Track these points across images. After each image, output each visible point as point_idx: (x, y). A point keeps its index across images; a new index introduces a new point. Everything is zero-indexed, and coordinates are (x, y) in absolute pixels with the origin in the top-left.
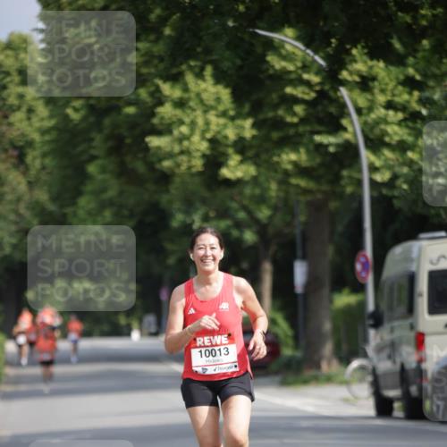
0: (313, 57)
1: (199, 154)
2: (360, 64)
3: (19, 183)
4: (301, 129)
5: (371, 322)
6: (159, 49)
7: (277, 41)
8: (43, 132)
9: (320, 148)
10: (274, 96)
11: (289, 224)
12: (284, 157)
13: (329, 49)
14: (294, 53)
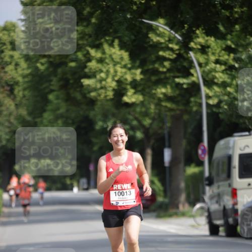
0: (174, 35)
1: (111, 89)
2: (201, 38)
3: (10, 105)
4: (168, 75)
5: (207, 182)
6: (89, 30)
7: (154, 26)
9: (179, 85)
10: (153, 56)
11: (161, 128)
12: (159, 90)
13: (183, 30)
14: (164, 33)
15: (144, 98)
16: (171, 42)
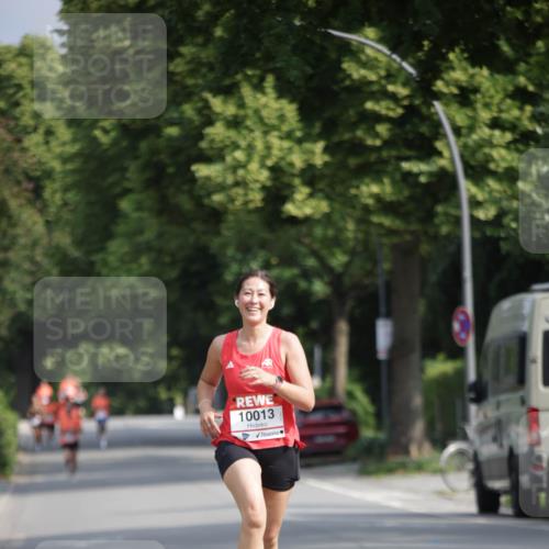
0: (400, 64)
1: (258, 185)
2: (459, 72)
3: (35, 223)
4: (385, 154)
5: (472, 395)
6: (208, 54)
7: (354, 43)
8: (65, 160)
9: (409, 177)
10: (352, 112)
11: (370, 273)
12: (364, 189)
13: (420, 54)
14: (376, 59)
15: (330, 206)
16: (392, 79)
